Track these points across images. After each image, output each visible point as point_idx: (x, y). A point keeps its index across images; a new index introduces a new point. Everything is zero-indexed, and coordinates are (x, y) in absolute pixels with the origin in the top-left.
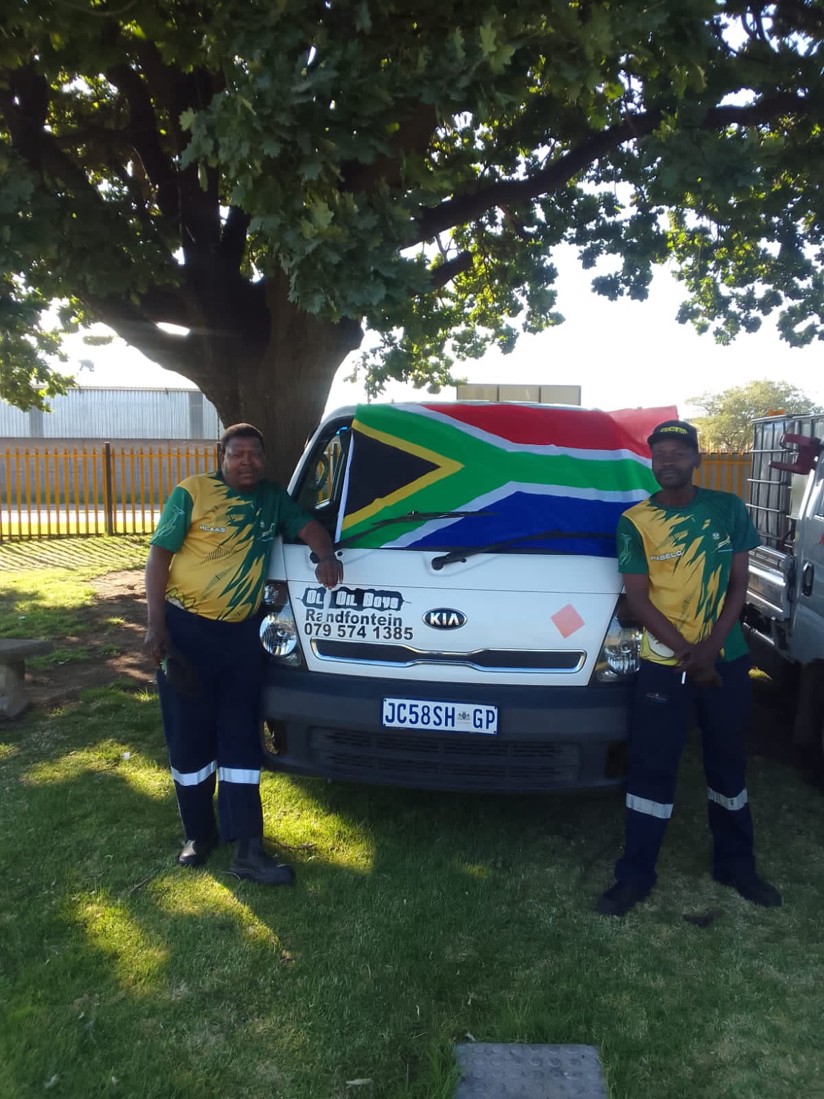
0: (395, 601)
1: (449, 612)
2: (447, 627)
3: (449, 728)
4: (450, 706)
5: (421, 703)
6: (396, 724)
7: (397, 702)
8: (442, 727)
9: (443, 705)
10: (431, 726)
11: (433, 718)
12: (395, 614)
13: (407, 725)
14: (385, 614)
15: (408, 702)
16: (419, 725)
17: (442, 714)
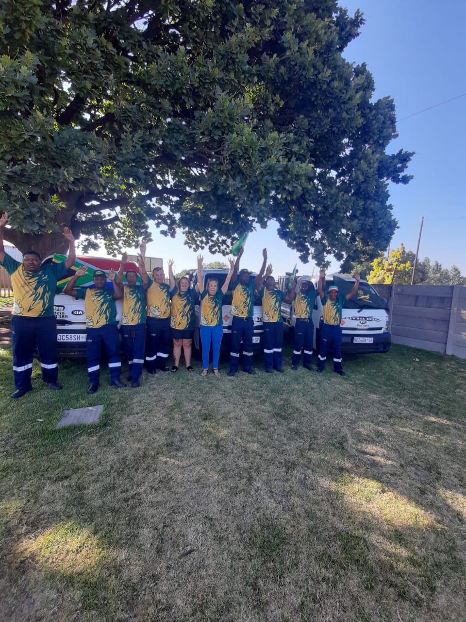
0: (62, 308)
1: (79, 311)
2: (78, 315)
3: (78, 341)
4: (78, 335)
5: (69, 335)
6: (62, 341)
7: (62, 335)
8: (76, 341)
9: (76, 335)
10: (73, 341)
11: (73, 338)
12: (62, 312)
13: (65, 341)
14: (59, 312)
15: (65, 335)
16: (69, 341)
17: (76, 337)
